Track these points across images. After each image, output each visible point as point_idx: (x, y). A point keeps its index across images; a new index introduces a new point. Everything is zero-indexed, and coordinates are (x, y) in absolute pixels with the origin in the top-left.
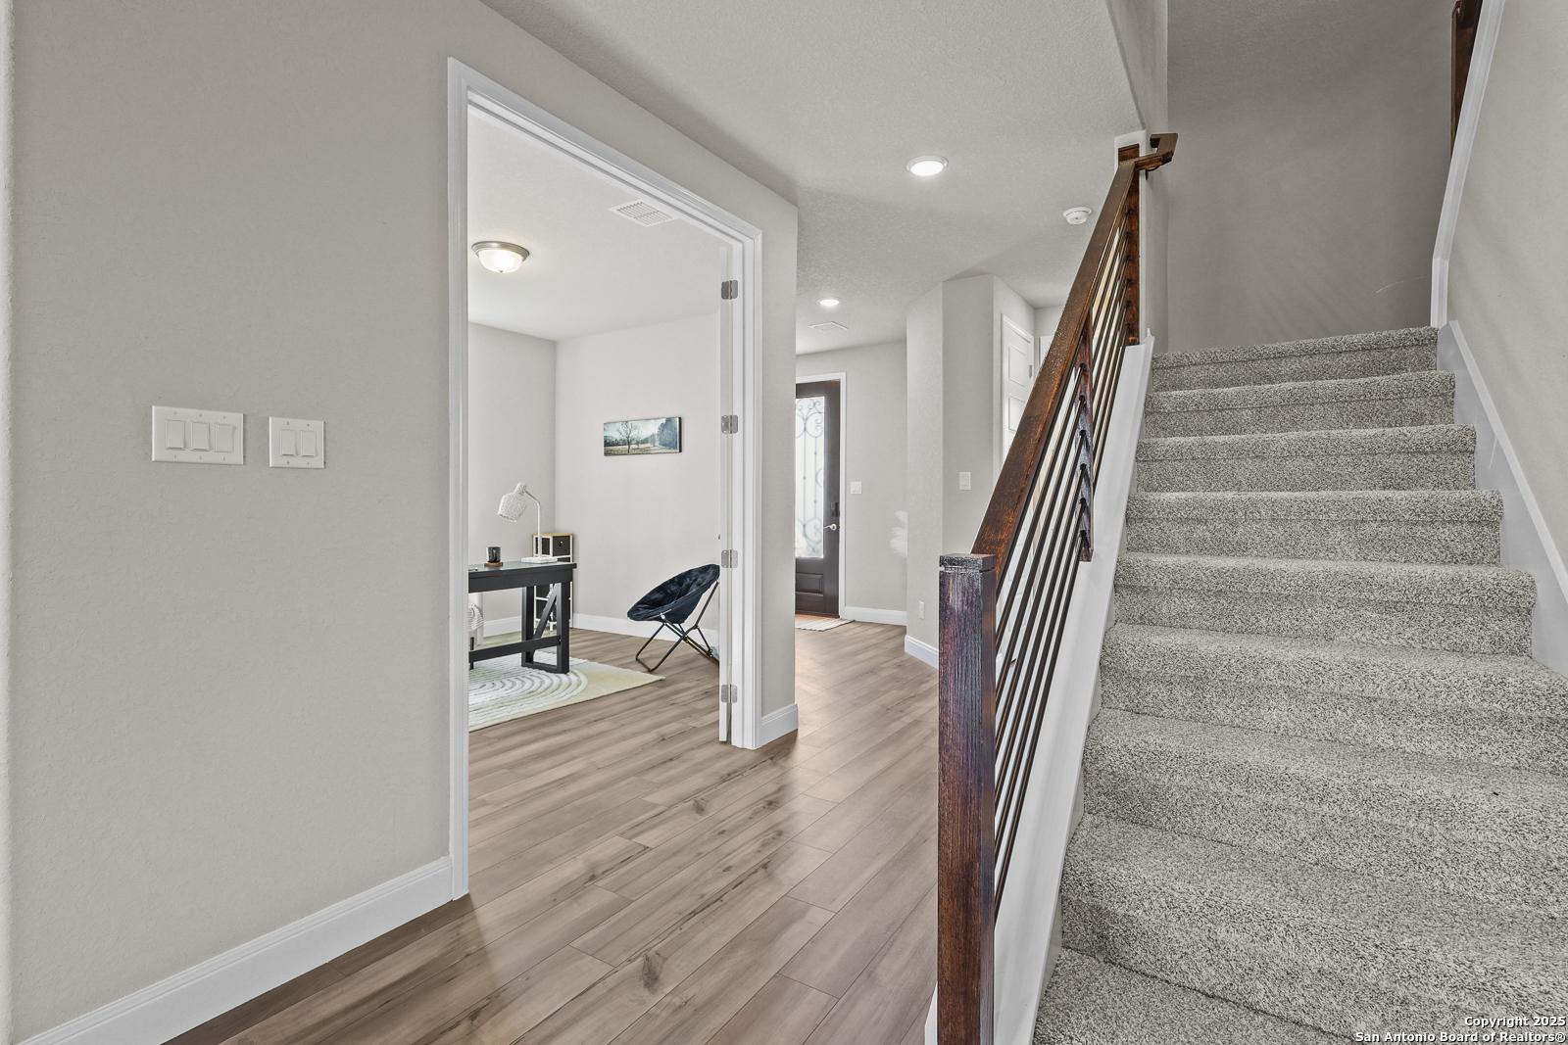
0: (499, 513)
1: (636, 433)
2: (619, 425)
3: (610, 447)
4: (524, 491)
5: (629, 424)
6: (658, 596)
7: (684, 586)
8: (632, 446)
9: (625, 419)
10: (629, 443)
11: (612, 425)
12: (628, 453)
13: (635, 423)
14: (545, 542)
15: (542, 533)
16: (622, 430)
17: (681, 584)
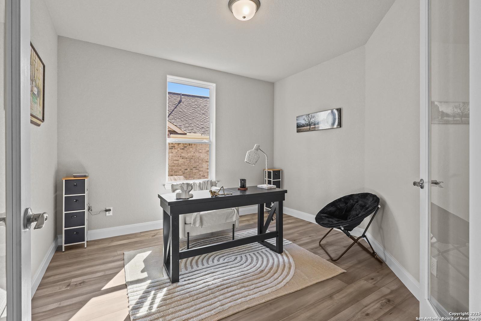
0: (245, 160)
1: (314, 119)
2: (304, 117)
3: (300, 128)
4: (258, 149)
5: (310, 116)
6: (332, 209)
7: (348, 204)
8: (312, 127)
9: (308, 113)
10: (310, 125)
11: (301, 117)
12: (309, 130)
13: (313, 115)
14: (269, 173)
15: (268, 169)
16: (306, 119)
17: (346, 203)
